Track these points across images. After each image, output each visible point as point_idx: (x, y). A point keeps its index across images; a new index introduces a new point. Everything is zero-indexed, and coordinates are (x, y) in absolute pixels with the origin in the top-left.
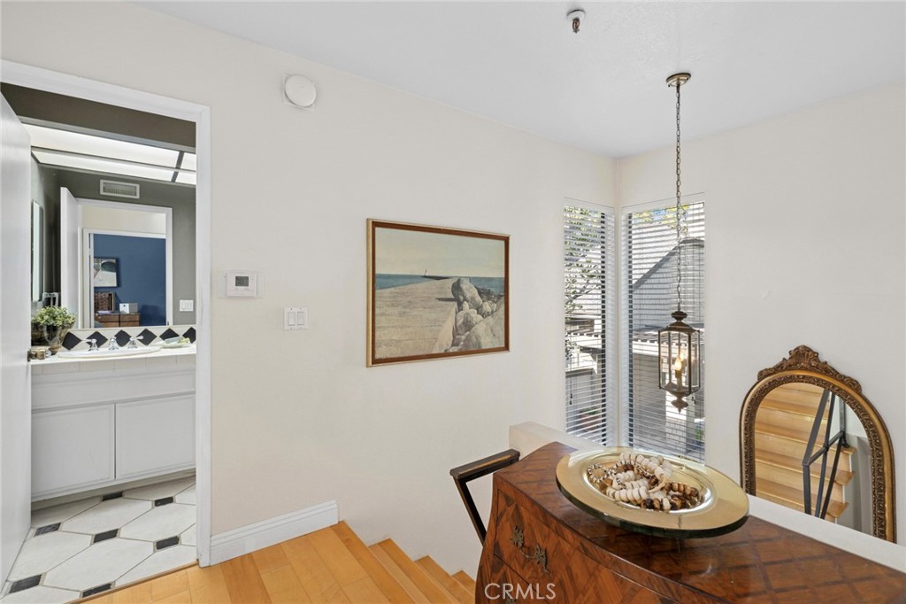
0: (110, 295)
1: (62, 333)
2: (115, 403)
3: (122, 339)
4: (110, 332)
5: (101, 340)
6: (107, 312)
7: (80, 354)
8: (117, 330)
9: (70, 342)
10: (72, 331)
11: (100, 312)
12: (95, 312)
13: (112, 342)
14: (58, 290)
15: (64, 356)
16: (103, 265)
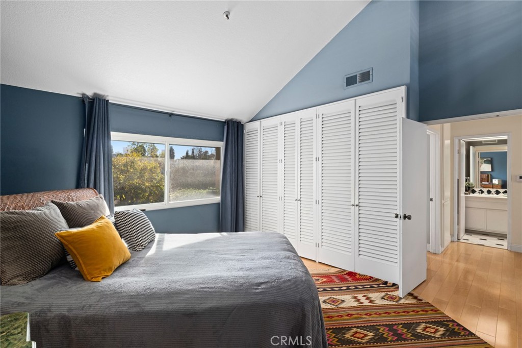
0: (488, 175)
1: (471, 189)
2: (486, 209)
3: (489, 192)
4: (485, 190)
5: (482, 192)
6: (487, 183)
7: (476, 195)
8: (487, 189)
9: (474, 192)
10: (474, 189)
11: (483, 183)
12: (481, 183)
13: (486, 193)
14: (469, 176)
15: (471, 195)
16: (484, 161)
